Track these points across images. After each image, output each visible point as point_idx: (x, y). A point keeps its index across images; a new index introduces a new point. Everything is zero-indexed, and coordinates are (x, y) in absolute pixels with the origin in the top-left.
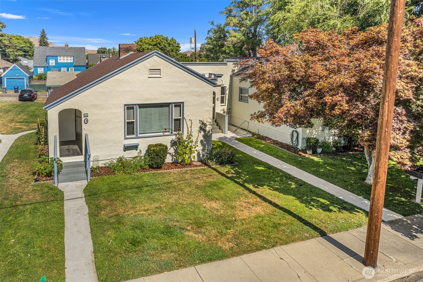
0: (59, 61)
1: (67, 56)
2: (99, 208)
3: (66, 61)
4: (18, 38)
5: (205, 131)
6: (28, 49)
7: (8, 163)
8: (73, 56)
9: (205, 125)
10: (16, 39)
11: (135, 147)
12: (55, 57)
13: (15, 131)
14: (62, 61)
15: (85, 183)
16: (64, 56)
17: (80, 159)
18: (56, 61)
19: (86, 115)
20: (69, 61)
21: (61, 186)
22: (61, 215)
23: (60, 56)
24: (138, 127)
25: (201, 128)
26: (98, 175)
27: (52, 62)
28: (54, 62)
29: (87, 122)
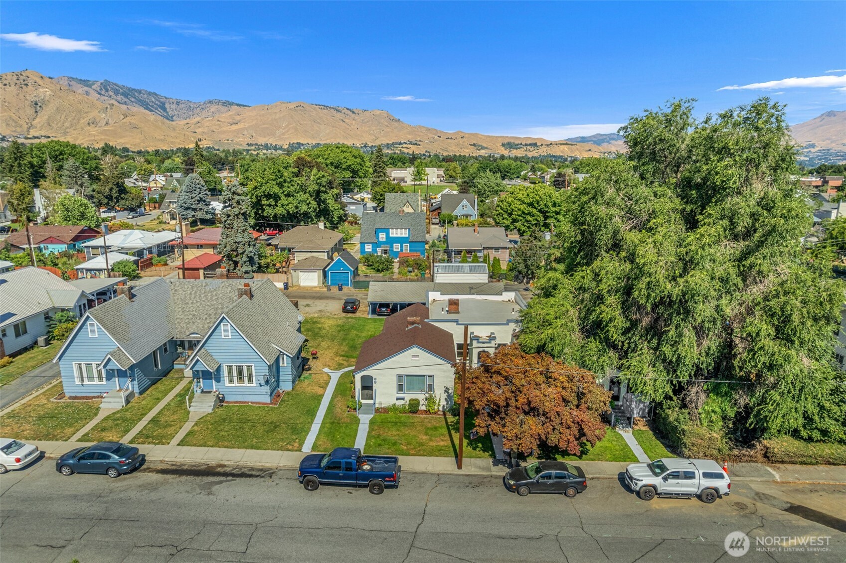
0: (391, 235)
1: (401, 229)
2: (373, 430)
3: (399, 235)
4: (345, 150)
5: (448, 393)
6: (359, 167)
7: (336, 397)
8: (409, 229)
9: (449, 389)
10: (342, 151)
11: (403, 399)
12: (386, 230)
13: (339, 366)
14: (395, 235)
15: (372, 416)
16: (397, 229)
17: (371, 402)
18: (388, 235)
19: (375, 379)
20: (403, 235)
21: (360, 416)
22: (357, 430)
23: (392, 229)
24: (405, 387)
25: (445, 391)
26: (380, 412)
27: (382, 236)
28: (385, 236)
29: (376, 382)
